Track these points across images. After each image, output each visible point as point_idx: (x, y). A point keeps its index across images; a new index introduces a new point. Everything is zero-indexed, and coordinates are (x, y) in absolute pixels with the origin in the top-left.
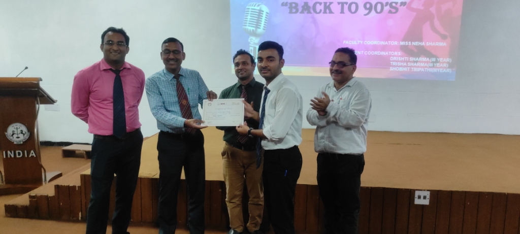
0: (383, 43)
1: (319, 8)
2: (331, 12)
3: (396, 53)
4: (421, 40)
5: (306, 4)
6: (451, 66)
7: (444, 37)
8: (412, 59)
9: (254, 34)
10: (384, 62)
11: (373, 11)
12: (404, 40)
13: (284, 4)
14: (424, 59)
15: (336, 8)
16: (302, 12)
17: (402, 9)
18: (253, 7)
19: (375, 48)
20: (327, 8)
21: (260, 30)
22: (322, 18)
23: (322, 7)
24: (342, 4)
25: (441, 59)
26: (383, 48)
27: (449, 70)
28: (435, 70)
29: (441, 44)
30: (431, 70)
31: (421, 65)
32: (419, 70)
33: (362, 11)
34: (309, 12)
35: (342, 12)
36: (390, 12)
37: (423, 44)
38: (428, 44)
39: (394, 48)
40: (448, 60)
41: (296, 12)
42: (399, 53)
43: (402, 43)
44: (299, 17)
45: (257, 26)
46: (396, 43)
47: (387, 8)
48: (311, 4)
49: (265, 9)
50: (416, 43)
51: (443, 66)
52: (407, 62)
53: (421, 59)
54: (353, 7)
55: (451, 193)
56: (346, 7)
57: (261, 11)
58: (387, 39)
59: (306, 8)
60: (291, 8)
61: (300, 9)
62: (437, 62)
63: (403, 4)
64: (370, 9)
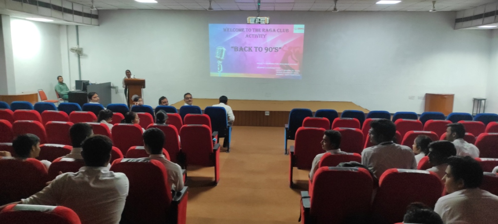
0: (273, 64)
1: (247, 49)
2: (252, 51)
3: (278, 68)
4: (287, 63)
5: (241, 47)
6: (300, 73)
7: (297, 62)
8: (285, 70)
9: (220, 59)
10: (274, 72)
11: (268, 51)
12: (281, 63)
13: (232, 47)
14: (290, 70)
15: (253, 49)
16: (240, 51)
17: (279, 50)
18: (219, 48)
19: (270, 66)
20: (250, 49)
21: (222, 58)
22: (248, 54)
23: (248, 49)
24: (256, 48)
25: (296, 71)
26: (273, 66)
27: (299, 75)
28: (293, 75)
29: (296, 64)
30: (292, 75)
31: (288, 73)
32: (287, 75)
33: (264, 51)
34: (243, 51)
35: (256, 51)
36: (275, 51)
37: (288, 64)
38: (290, 64)
39: (277, 66)
40: (299, 71)
41: (238, 50)
42: (280, 68)
43: (280, 64)
44: (239, 53)
45: (221, 56)
46: (278, 64)
47: (274, 50)
48: (243, 48)
49: (224, 49)
50: (286, 64)
51: (297, 73)
52: (283, 72)
53: (288, 70)
54: (260, 49)
55: (275, 112)
56: (257, 49)
57: (222, 50)
58: (275, 62)
59: (241, 49)
60: (235, 49)
61: (239, 49)
62: (294, 72)
63: (280, 48)
64: (267, 50)
